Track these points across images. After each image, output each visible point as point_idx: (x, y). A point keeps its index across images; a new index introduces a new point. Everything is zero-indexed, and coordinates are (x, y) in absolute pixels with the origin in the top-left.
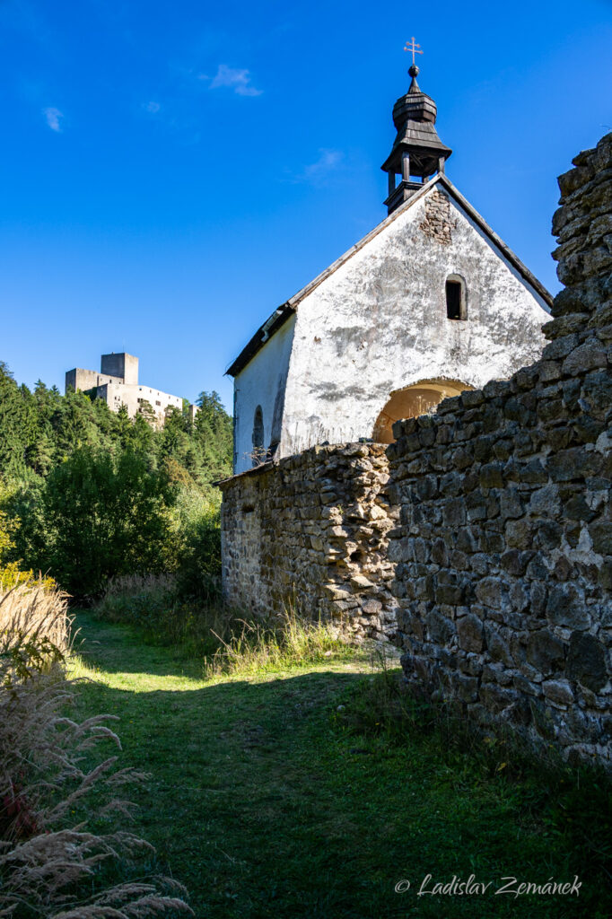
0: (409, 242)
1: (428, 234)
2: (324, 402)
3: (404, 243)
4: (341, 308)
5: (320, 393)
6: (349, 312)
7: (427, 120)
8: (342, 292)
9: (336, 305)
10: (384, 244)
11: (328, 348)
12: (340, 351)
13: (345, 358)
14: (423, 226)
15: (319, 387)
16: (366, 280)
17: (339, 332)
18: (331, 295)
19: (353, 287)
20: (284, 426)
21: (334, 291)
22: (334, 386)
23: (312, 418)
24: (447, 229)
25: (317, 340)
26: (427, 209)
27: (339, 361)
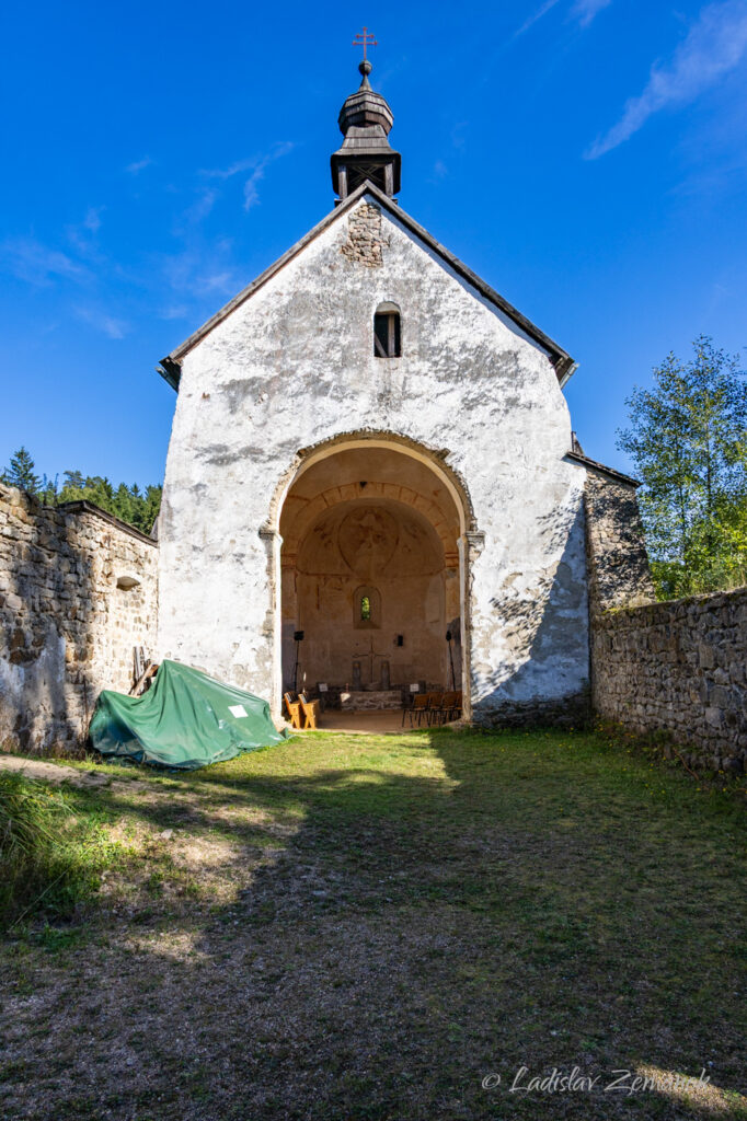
0: (326, 270)
1: (352, 258)
2: (213, 467)
3: (319, 273)
4: (235, 357)
5: (208, 457)
6: (246, 361)
8: (238, 338)
9: (230, 354)
10: (292, 277)
11: (219, 405)
12: (233, 407)
13: (239, 415)
14: (345, 249)
15: (207, 451)
16: (268, 321)
17: (233, 385)
18: (224, 343)
19: (251, 331)
20: (164, 498)
21: (227, 339)
22: (226, 448)
23: (198, 487)
24: (377, 249)
25: (206, 397)
26: (351, 228)
27: (233, 418)
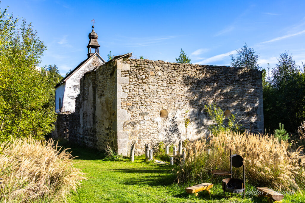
0: (90, 67)
1: (94, 65)
2: (71, 99)
3: (89, 67)
4: (75, 81)
5: (71, 98)
6: (77, 82)
7: (95, 39)
8: (75, 78)
9: (74, 80)
10: (84, 68)
11: (72, 89)
12: (75, 89)
13: (76, 91)
14: (93, 63)
15: (70, 97)
16: (80, 75)
17: (74, 86)
18: (73, 78)
19: (77, 77)
20: (63, 105)
21: (74, 78)
22: (74, 96)
23: (69, 103)
24: (98, 64)
25: (70, 88)
26: (94, 60)
27: (74, 91)
